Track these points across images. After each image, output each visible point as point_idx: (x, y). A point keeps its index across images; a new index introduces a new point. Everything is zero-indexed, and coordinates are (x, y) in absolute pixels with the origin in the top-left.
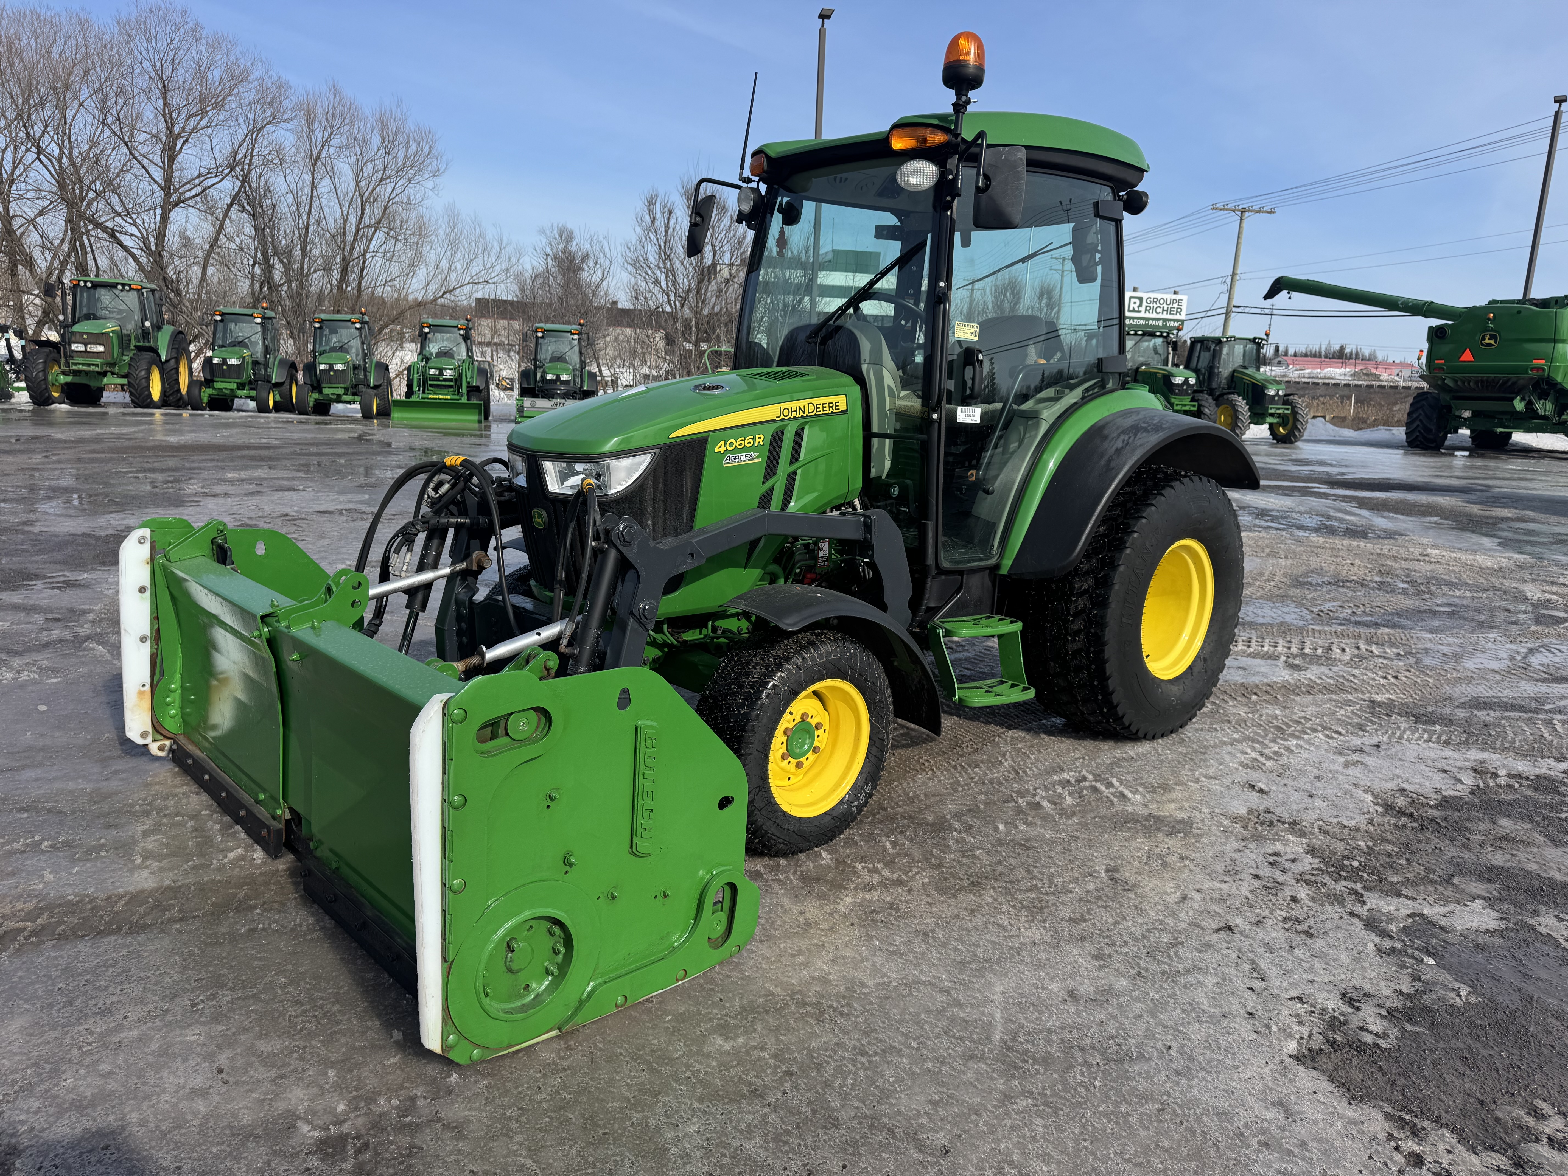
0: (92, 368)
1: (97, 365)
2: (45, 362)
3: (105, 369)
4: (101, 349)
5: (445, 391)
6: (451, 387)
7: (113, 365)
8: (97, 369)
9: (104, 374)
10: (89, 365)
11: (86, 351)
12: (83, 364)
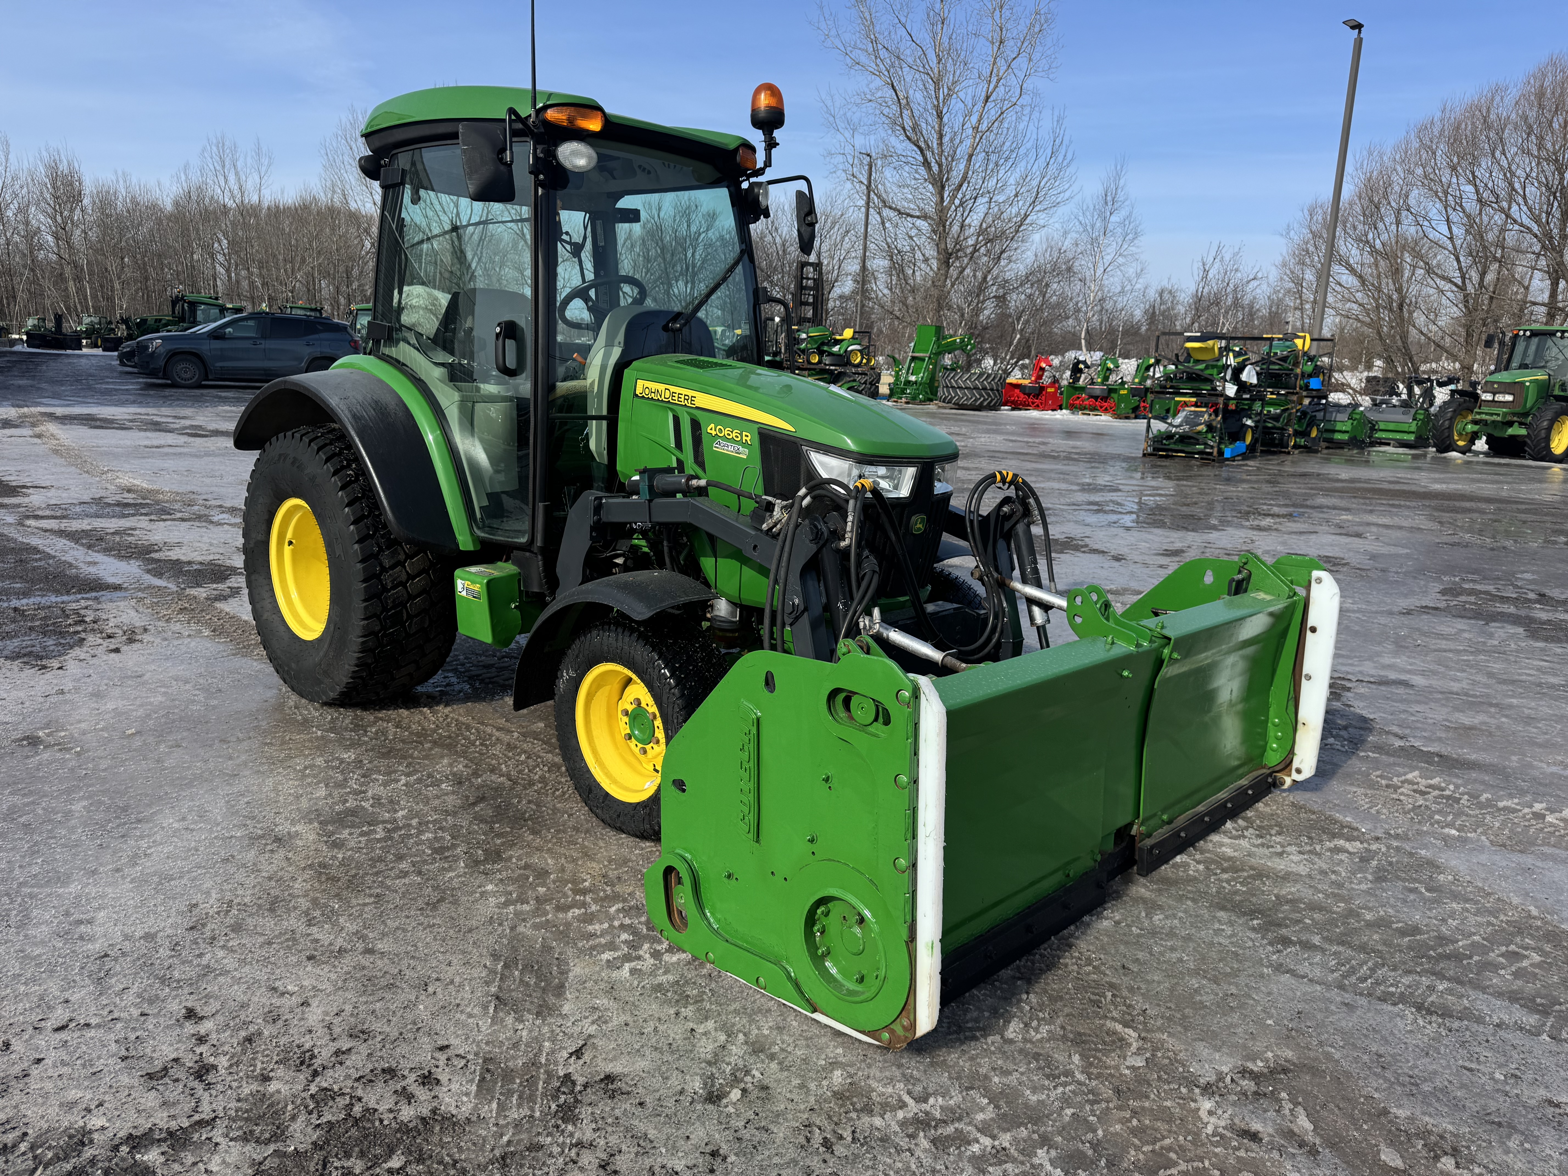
0: (1495, 418)
1: (1498, 415)
2: (1454, 411)
3: (1509, 418)
4: (1509, 398)
7: (1526, 414)
8: (1499, 419)
9: (1510, 424)
10: (1492, 414)
11: (1493, 401)
12: (1486, 414)
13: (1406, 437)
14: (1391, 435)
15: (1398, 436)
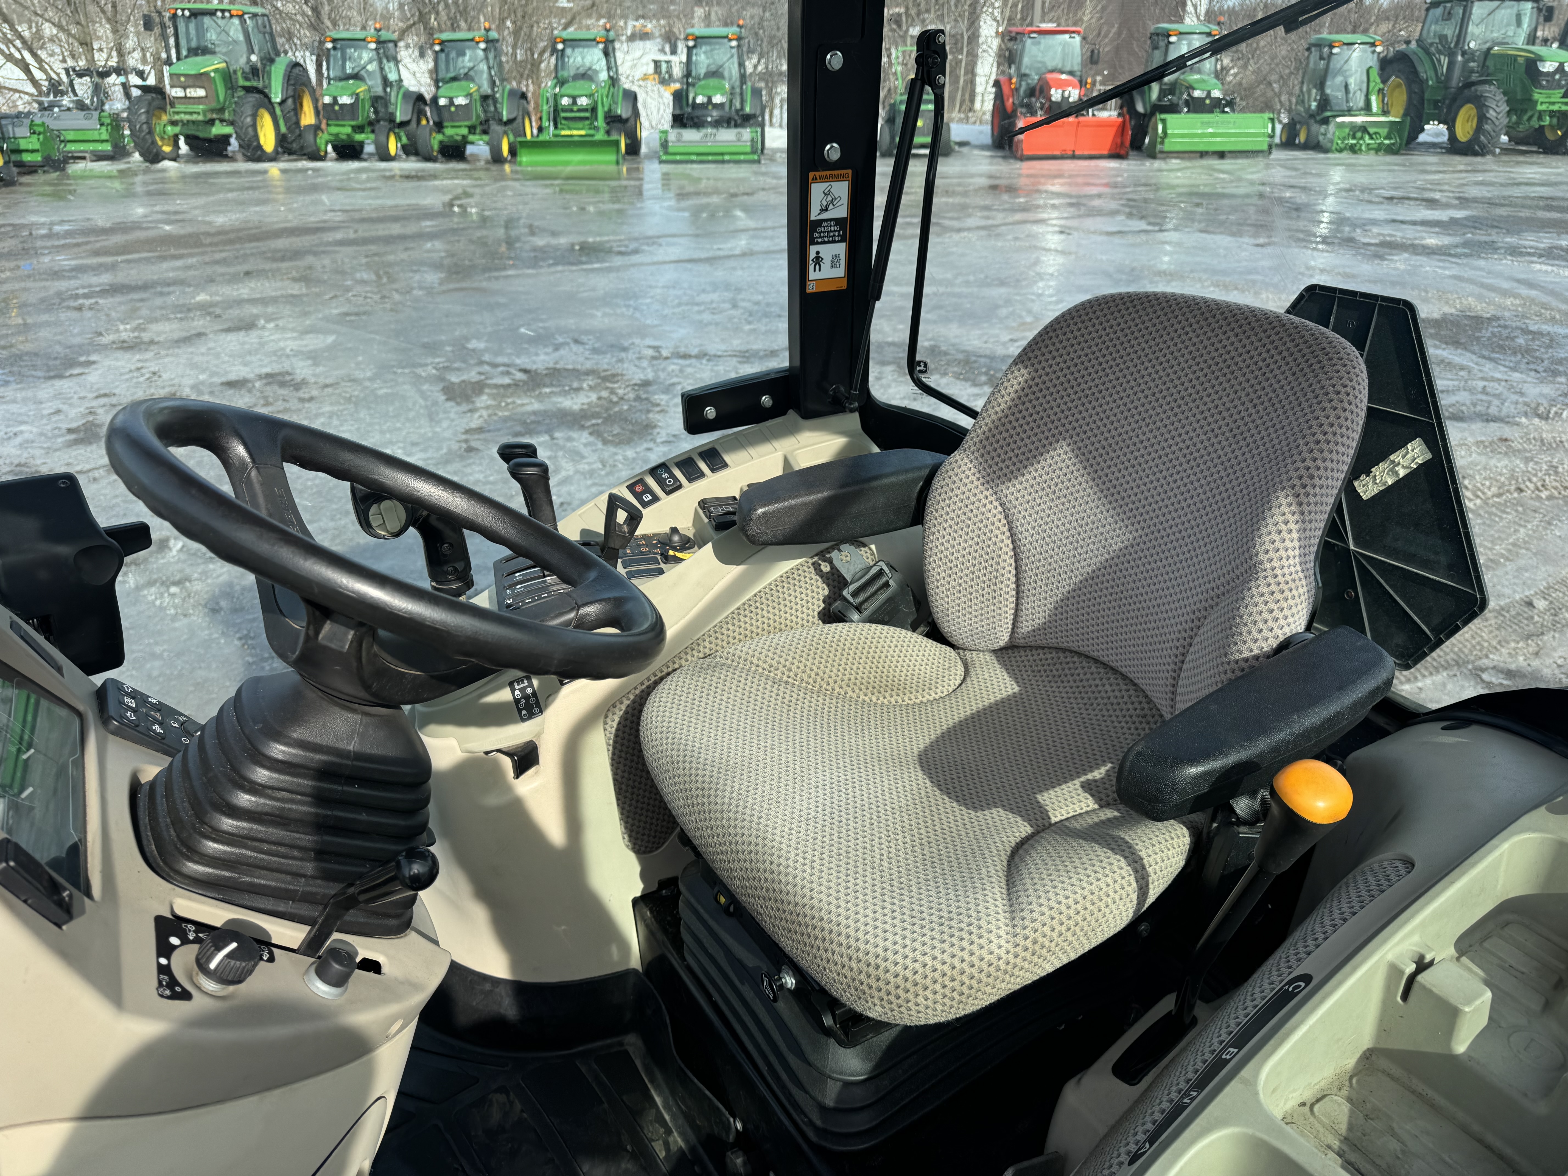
0: (194, 117)
1: (198, 113)
2: (147, 112)
3: (209, 116)
4: (201, 93)
5: (580, 125)
6: (587, 118)
7: (222, 110)
9: (211, 122)
10: (191, 113)
11: (186, 97)
13: (100, 147)
14: (82, 147)
15: (91, 147)
